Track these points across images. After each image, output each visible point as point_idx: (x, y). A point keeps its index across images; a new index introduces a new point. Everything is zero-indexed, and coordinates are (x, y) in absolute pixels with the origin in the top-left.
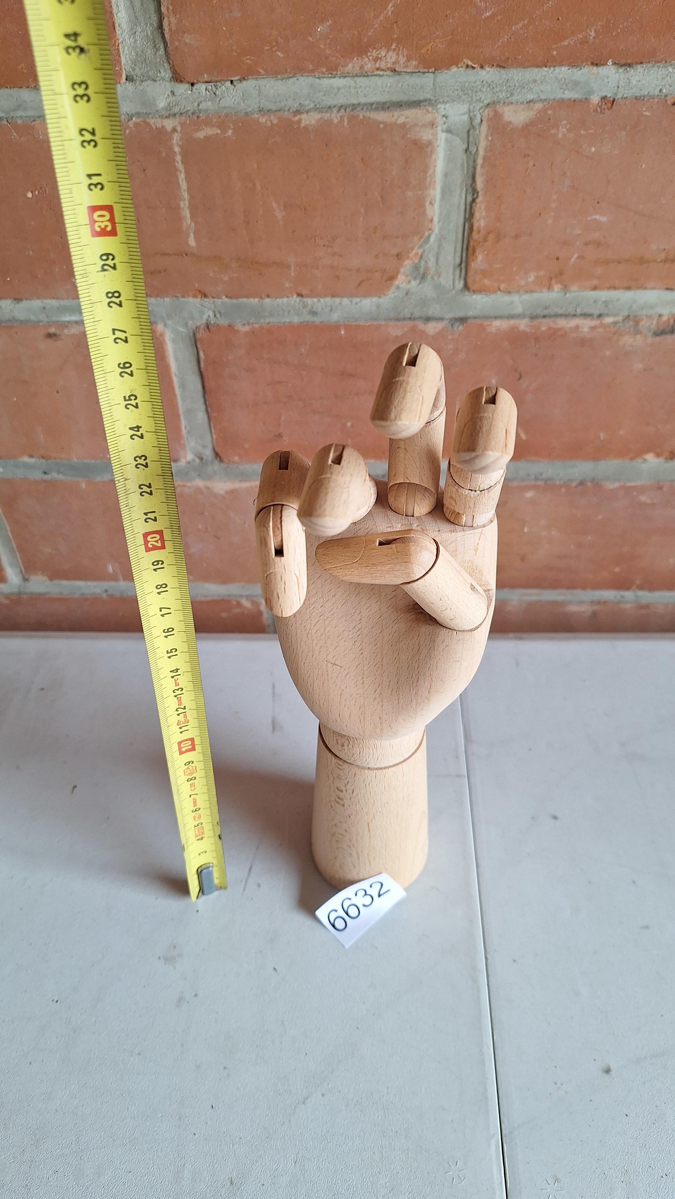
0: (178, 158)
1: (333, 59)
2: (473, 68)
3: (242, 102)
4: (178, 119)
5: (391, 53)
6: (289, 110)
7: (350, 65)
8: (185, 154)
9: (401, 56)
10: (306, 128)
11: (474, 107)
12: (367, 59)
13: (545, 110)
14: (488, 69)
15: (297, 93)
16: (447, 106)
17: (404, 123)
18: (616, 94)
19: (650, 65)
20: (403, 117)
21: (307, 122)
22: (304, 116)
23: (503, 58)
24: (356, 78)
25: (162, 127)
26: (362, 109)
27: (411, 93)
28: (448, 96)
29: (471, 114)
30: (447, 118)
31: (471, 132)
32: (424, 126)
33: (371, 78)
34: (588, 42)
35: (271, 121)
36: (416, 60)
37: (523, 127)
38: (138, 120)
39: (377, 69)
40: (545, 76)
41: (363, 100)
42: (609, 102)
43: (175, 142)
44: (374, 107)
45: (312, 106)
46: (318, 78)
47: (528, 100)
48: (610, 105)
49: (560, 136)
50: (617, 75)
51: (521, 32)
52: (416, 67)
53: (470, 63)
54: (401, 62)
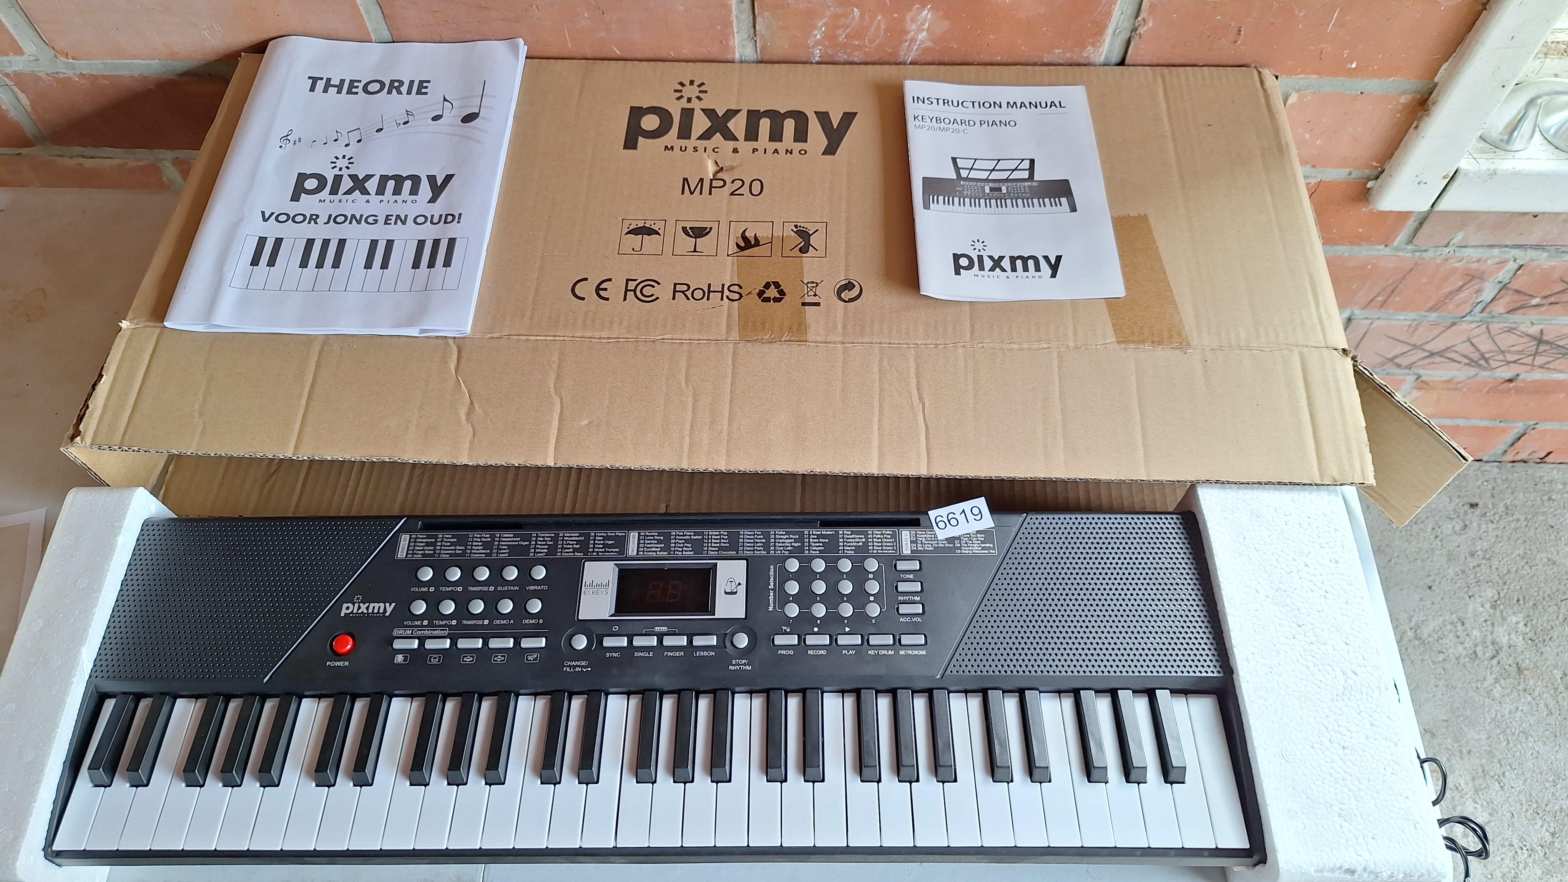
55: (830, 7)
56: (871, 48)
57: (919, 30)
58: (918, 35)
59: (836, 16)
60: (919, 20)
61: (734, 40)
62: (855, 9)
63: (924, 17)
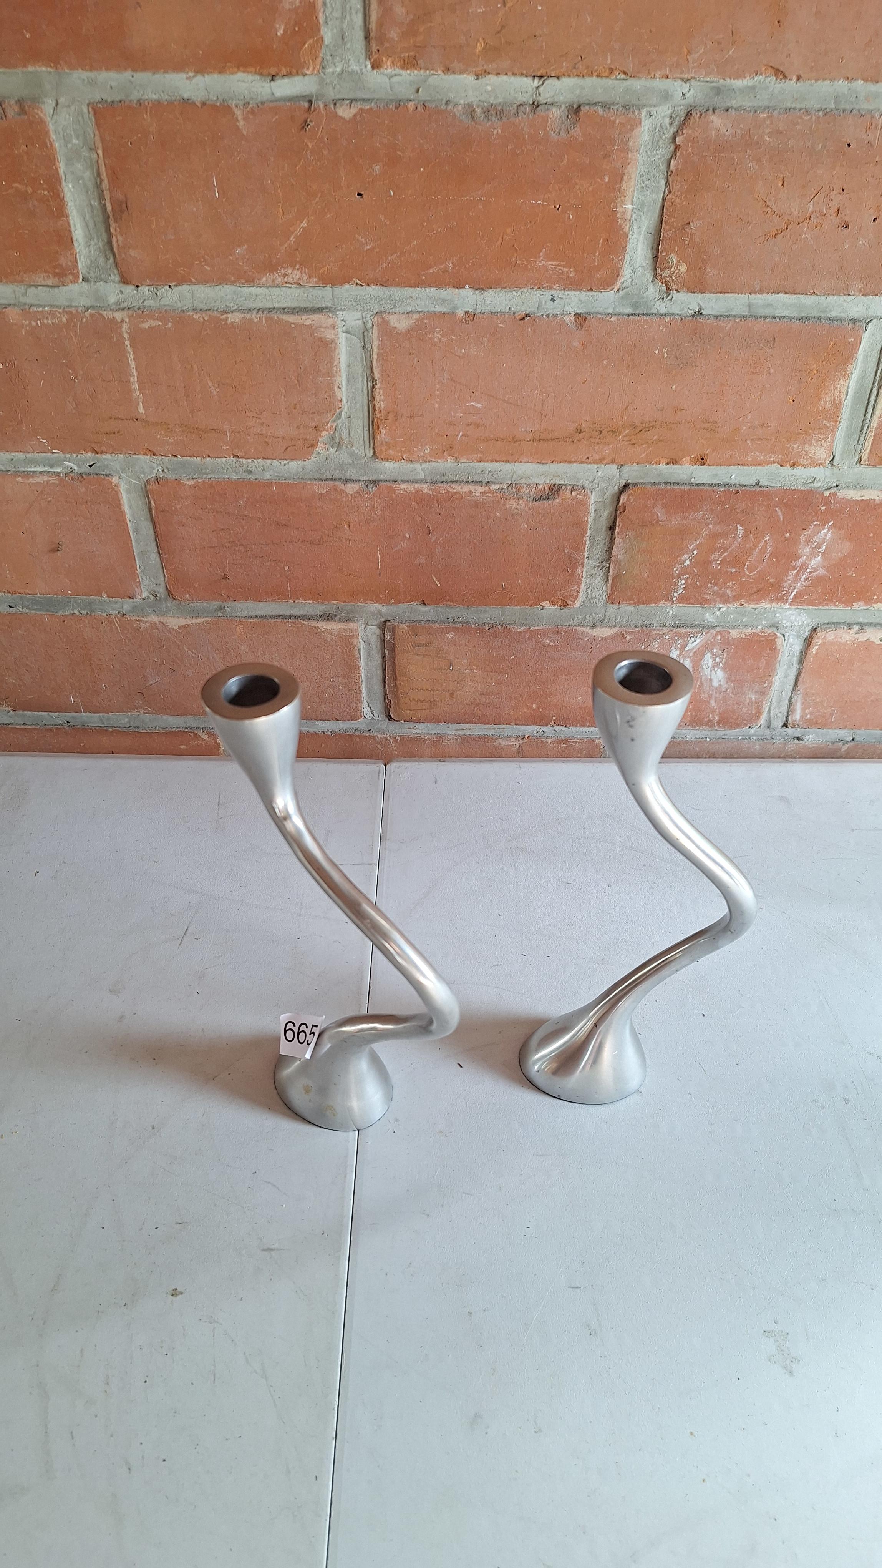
0: (128, 343)
1: (250, 274)
2: (362, 286)
3: (179, 302)
4: (125, 313)
5: (295, 272)
6: (217, 310)
7: (264, 279)
8: (133, 340)
9: (304, 275)
10: (232, 323)
11: (366, 314)
12: (277, 275)
13: (422, 320)
14: (374, 287)
15: (223, 297)
16: (344, 313)
17: (311, 324)
18: (476, 310)
19: (498, 290)
20: (310, 320)
21: (233, 320)
22: (230, 315)
23: (384, 279)
24: (270, 288)
25: (113, 318)
26: (277, 312)
27: (315, 302)
28: (344, 306)
29: (364, 319)
30: (345, 322)
31: (365, 334)
32: (326, 328)
33: (282, 289)
34: (448, 271)
35: (203, 318)
36: (316, 277)
37: (406, 331)
38: (93, 312)
39: (286, 283)
40: (419, 294)
41: (277, 305)
42: (471, 316)
43: (124, 330)
44: (286, 311)
45: (235, 308)
46: (241, 287)
47: (408, 311)
48: (472, 318)
49: (436, 339)
50: (474, 296)
51: (395, 261)
52: (316, 283)
53: (358, 282)
54: (305, 278)
55: (708, 525)
56: (749, 577)
57: (814, 554)
58: (811, 560)
59: (714, 536)
60: (816, 541)
61: (583, 567)
62: (739, 526)
63: (823, 537)
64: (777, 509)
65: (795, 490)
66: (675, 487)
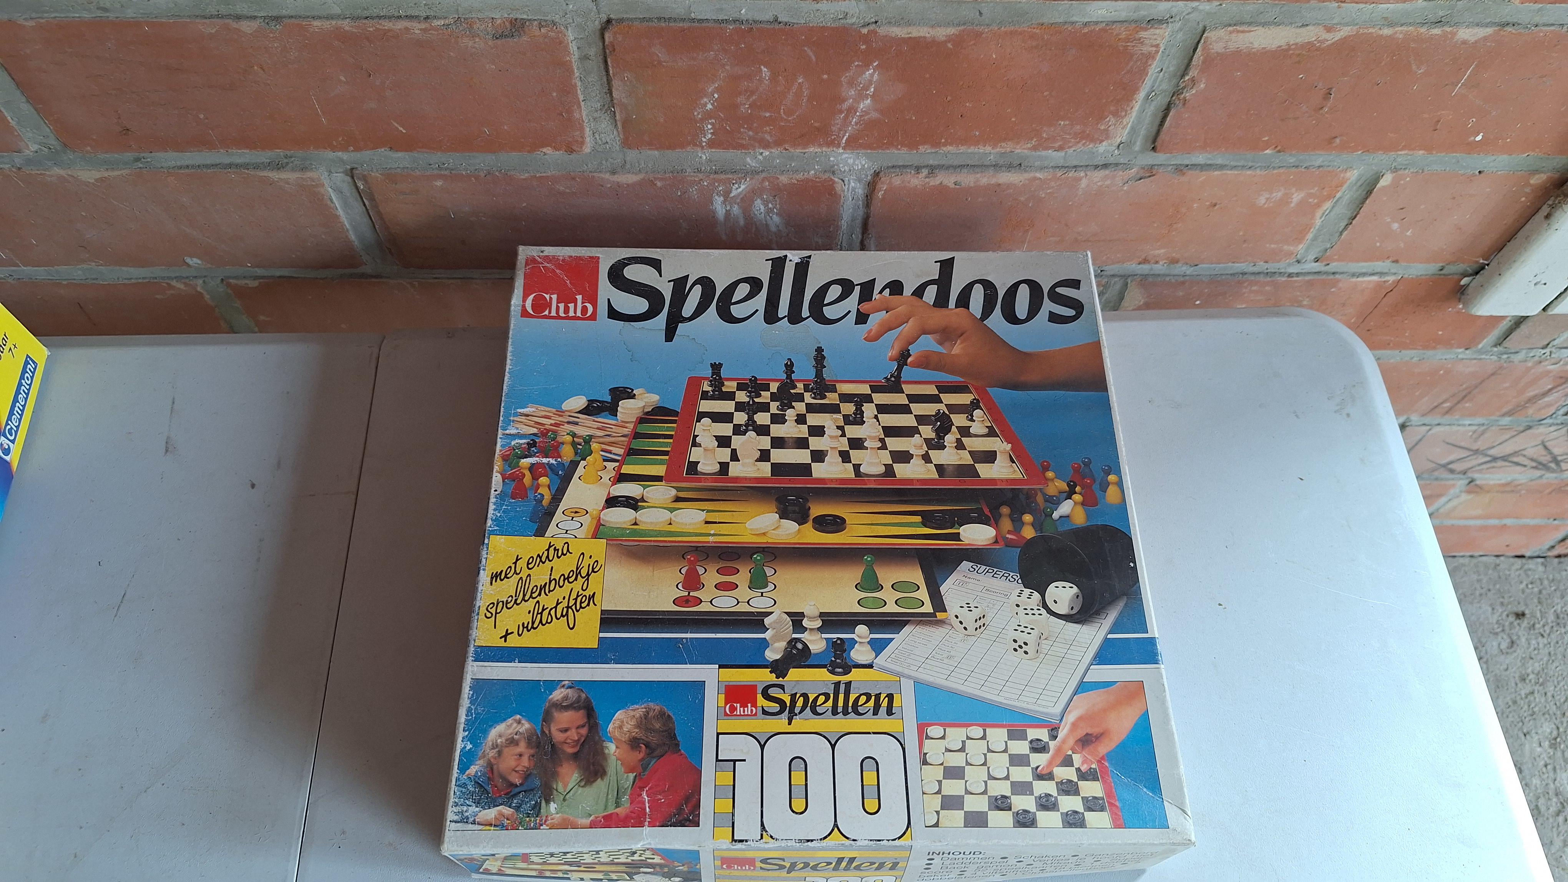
55: (723, 66)
56: (788, 121)
57: (861, 96)
58: (859, 103)
59: (735, 78)
60: (861, 83)
61: (581, 111)
62: (762, 67)
63: (869, 78)
64: (806, 49)
65: (823, 27)
66: (671, 24)
